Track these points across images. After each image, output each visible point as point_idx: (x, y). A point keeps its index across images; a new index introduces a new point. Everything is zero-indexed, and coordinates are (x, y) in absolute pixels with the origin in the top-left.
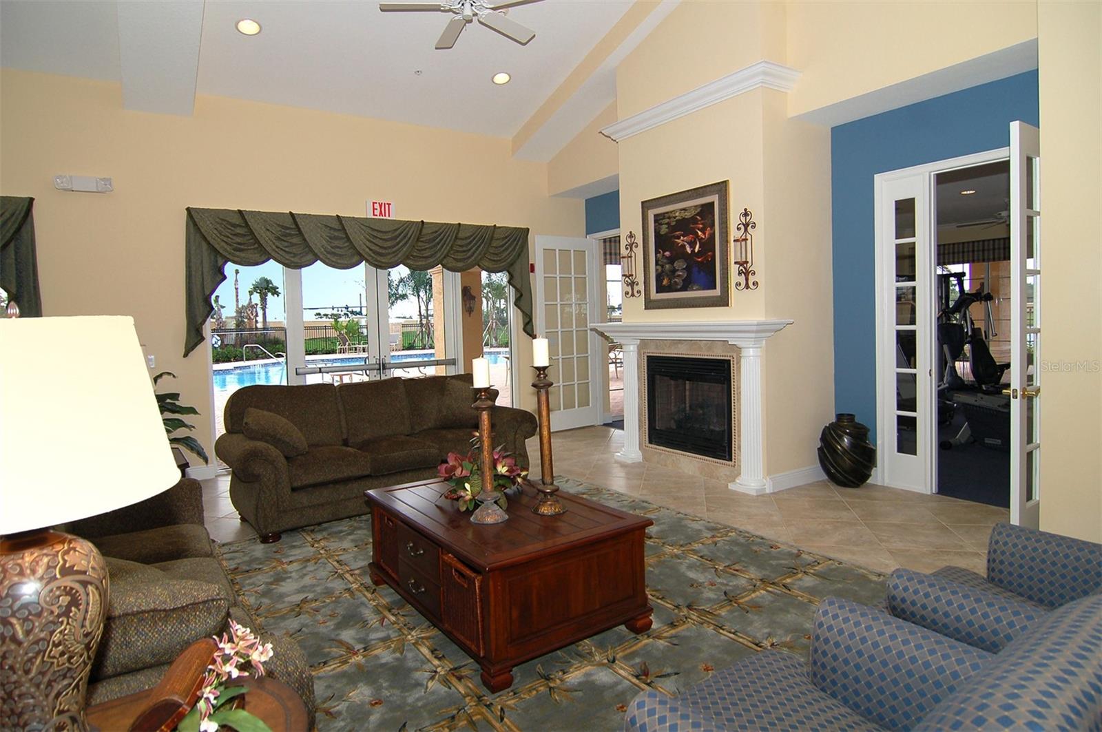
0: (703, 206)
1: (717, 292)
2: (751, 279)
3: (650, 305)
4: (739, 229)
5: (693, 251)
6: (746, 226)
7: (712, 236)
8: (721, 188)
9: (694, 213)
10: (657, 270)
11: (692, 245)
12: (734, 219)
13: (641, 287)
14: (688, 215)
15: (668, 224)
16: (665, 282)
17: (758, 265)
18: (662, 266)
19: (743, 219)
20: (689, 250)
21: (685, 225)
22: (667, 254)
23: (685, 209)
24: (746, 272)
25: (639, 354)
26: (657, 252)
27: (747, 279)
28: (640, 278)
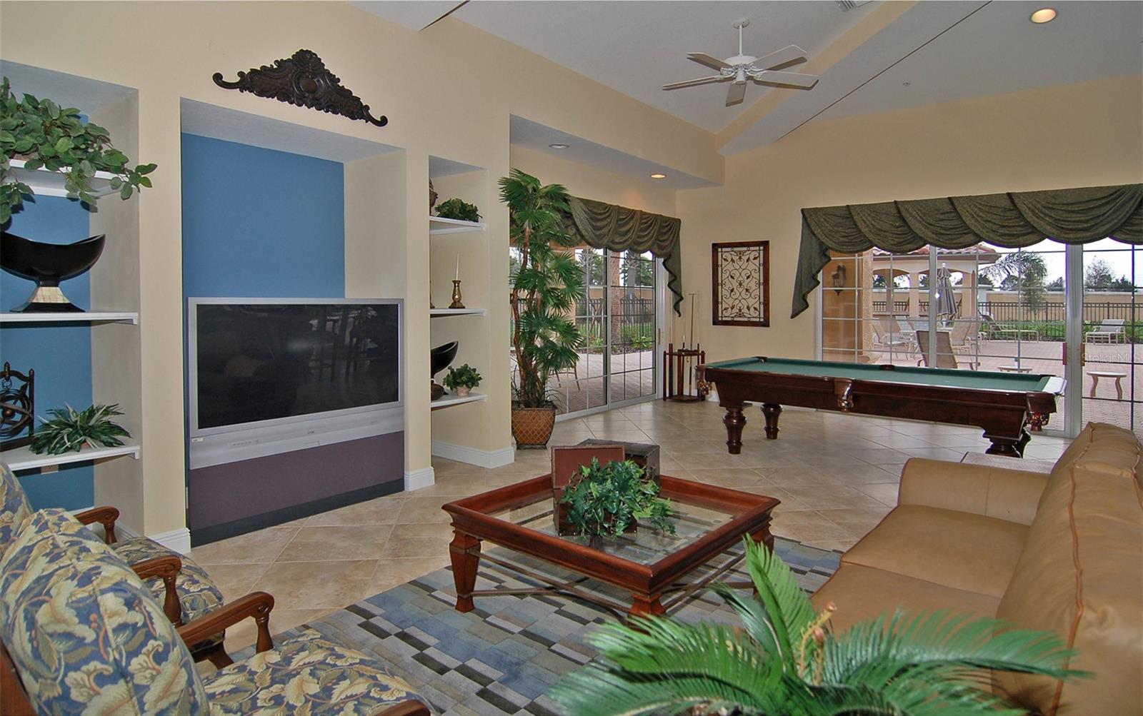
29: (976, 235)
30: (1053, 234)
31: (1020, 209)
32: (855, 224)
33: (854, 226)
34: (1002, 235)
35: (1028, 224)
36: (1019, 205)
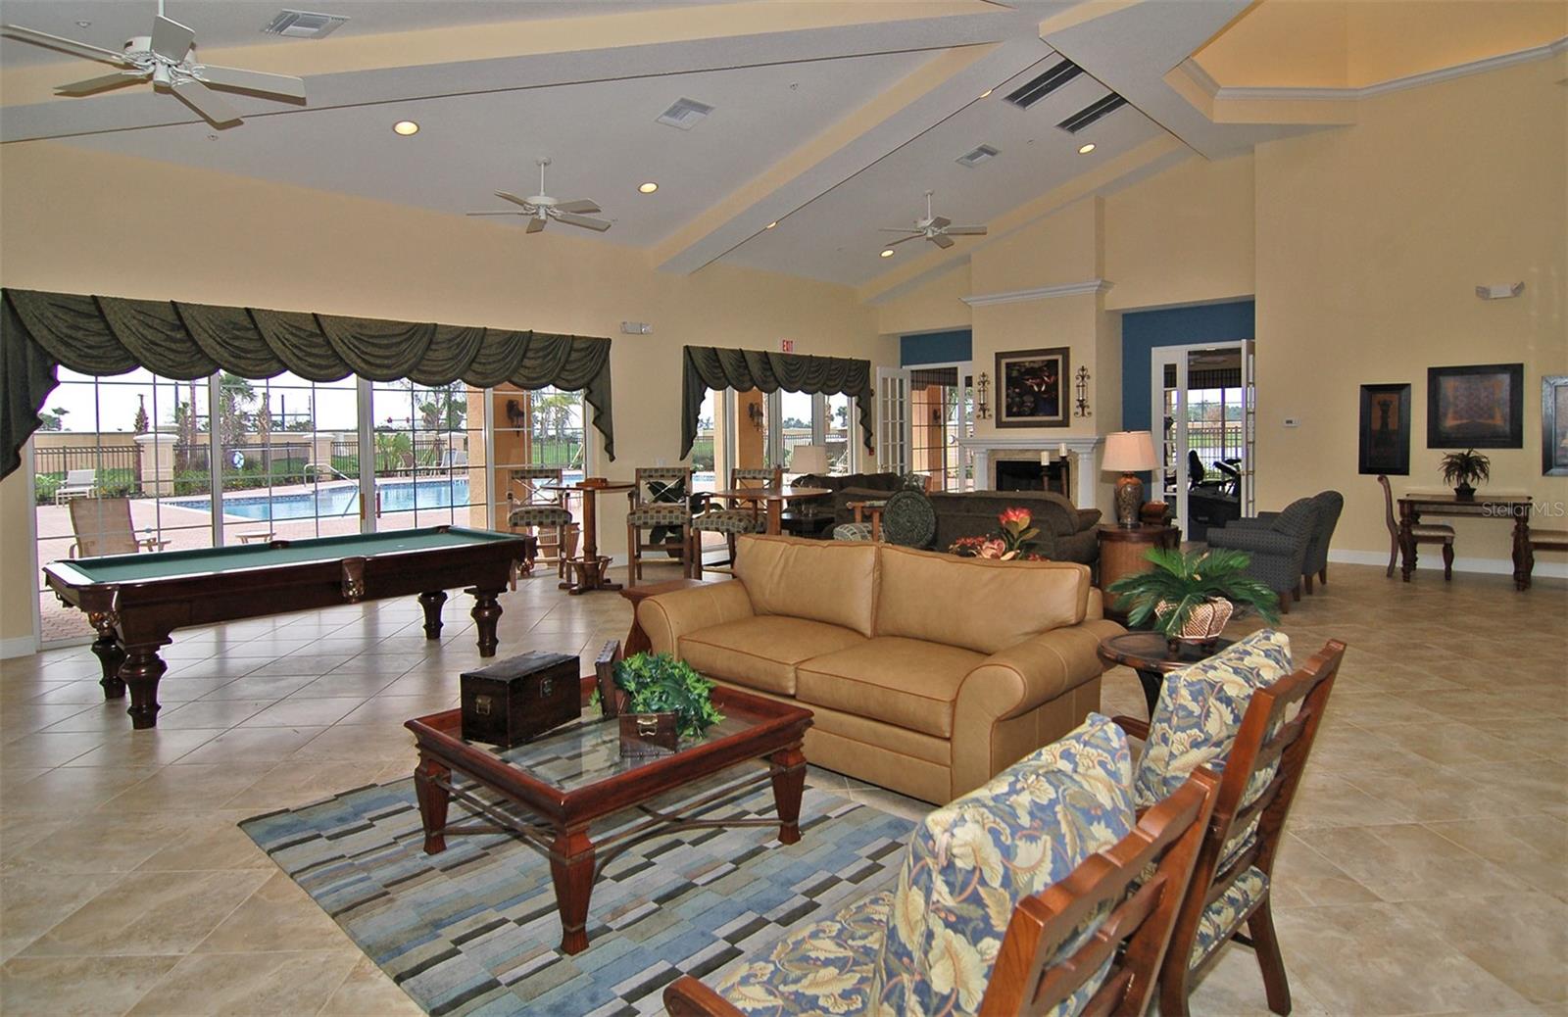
0: (1049, 361)
1: (1060, 417)
2: (1086, 411)
3: (1000, 424)
4: (1077, 379)
5: (1040, 390)
6: (1083, 377)
7: (1056, 382)
8: (1065, 352)
9: (1041, 365)
10: (1007, 401)
11: (1039, 386)
12: (1074, 373)
13: (993, 412)
14: (1036, 366)
15: (1018, 370)
16: (1015, 410)
17: (1092, 402)
18: (1012, 398)
19: (1081, 373)
20: (1036, 389)
21: (1034, 372)
22: (1017, 390)
23: (1034, 362)
24: (1082, 404)
25: (989, 460)
26: (1007, 389)
27: (1083, 410)
28: (992, 406)
29: (280, 361)
30: (362, 368)
31: (328, 335)
32: (108, 327)
33: (107, 332)
34: (311, 365)
35: (336, 354)
36: (327, 330)
